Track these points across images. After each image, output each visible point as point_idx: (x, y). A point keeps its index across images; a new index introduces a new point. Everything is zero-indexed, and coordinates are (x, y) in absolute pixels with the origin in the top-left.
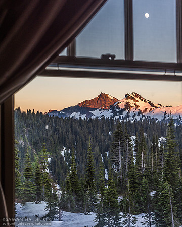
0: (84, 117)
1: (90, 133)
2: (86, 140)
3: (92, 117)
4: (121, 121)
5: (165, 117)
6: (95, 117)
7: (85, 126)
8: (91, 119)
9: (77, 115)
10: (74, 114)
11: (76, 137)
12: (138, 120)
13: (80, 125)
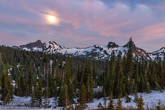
0: (29, 50)
1: (32, 58)
2: (29, 61)
3: (33, 50)
4: (46, 53)
5: (66, 53)
6: (34, 50)
7: (30, 54)
8: (32, 51)
9: (26, 49)
10: (25, 48)
11: (25, 59)
12: (54, 53)
13: (27, 54)
